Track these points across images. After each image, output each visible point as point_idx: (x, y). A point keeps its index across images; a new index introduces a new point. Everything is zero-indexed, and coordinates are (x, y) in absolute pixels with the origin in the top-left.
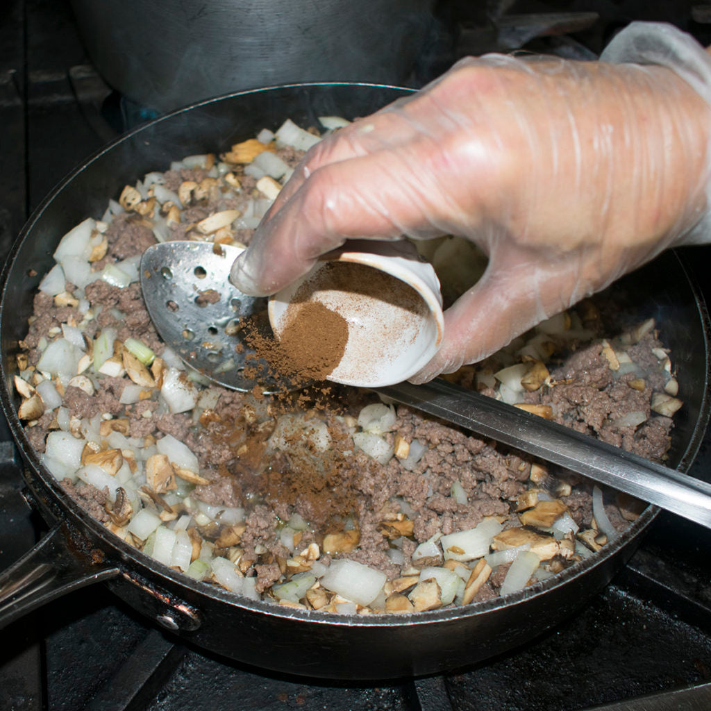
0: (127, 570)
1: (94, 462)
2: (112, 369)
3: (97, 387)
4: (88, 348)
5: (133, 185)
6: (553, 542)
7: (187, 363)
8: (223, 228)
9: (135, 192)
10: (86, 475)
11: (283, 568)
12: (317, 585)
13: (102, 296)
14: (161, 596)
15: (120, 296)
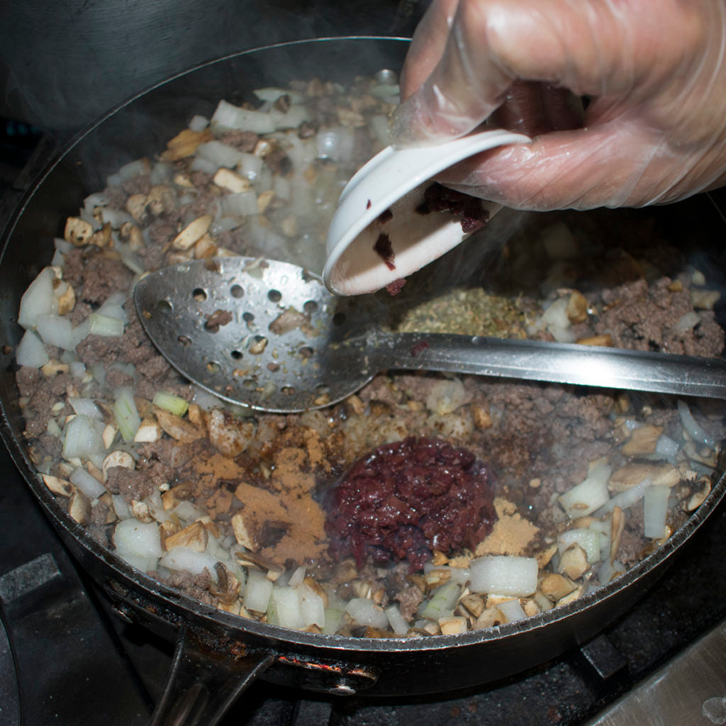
0: (282, 654)
1: (177, 544)
2: (148, 434)
3: (137, 457)
4: (107, 417)
5: (76, 213)
6: (672, 469)
7: (225, 398)
8: (202, 237)
9: (82, 223)
10: (174, 562)
11: (423, 587)
12: (467, 592)
13: (101, 353)
14: (330, 668)
15: (121, 347)
